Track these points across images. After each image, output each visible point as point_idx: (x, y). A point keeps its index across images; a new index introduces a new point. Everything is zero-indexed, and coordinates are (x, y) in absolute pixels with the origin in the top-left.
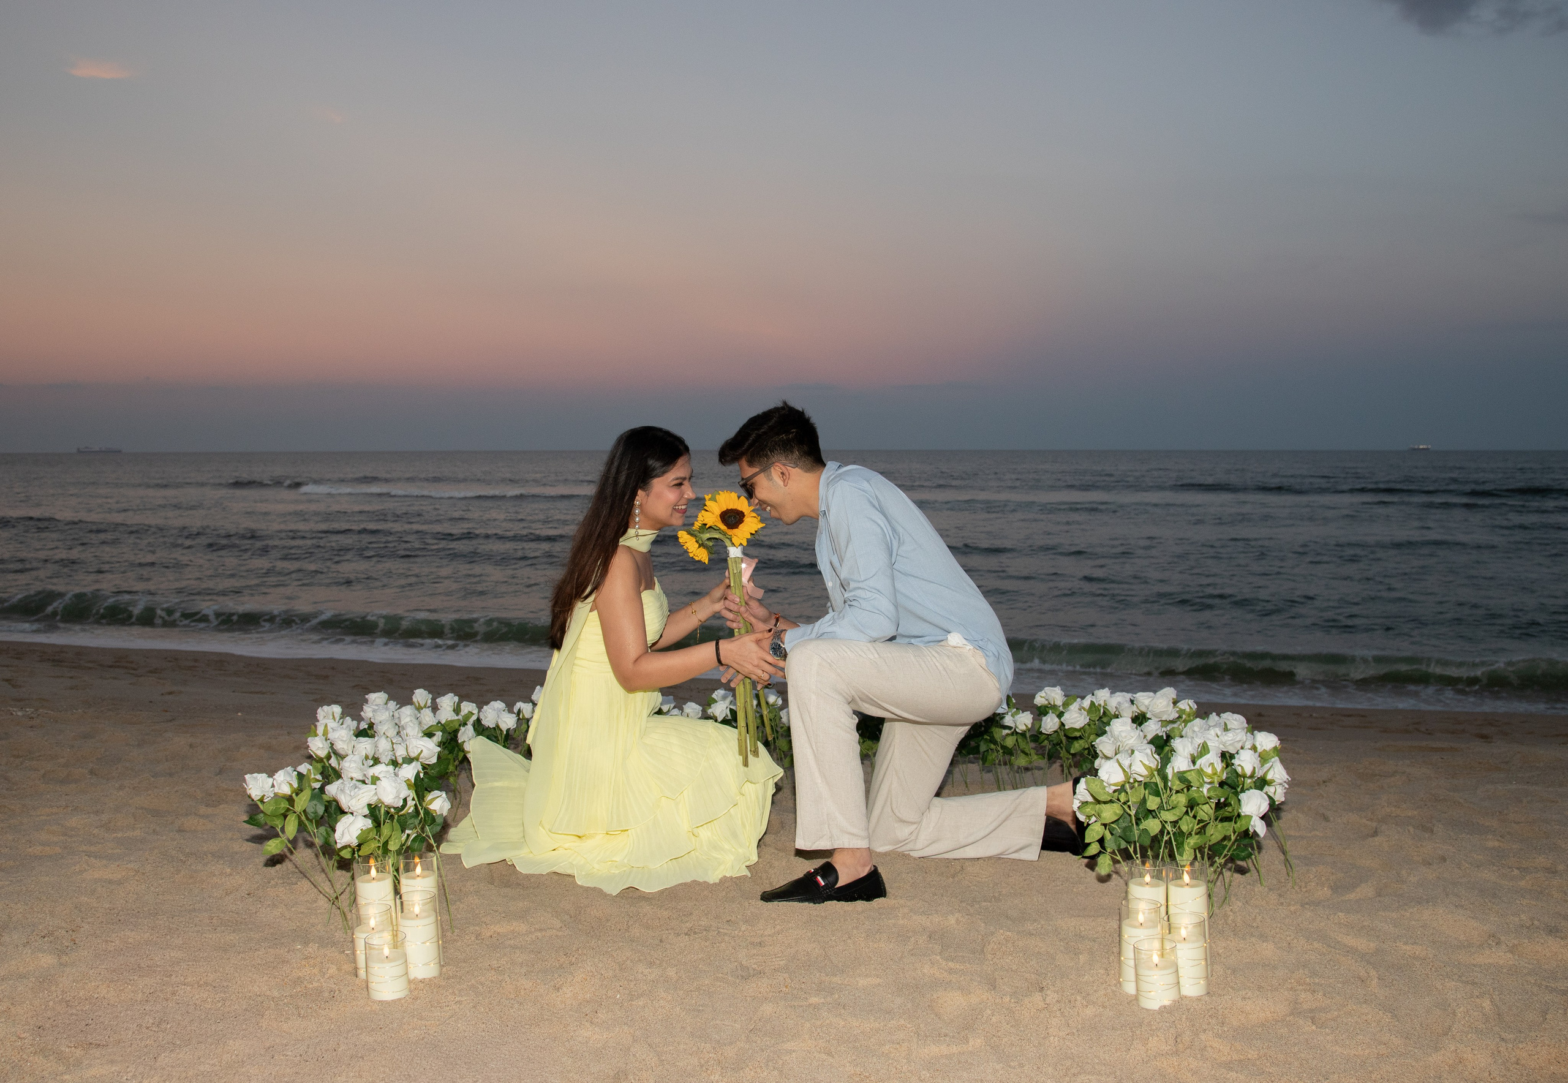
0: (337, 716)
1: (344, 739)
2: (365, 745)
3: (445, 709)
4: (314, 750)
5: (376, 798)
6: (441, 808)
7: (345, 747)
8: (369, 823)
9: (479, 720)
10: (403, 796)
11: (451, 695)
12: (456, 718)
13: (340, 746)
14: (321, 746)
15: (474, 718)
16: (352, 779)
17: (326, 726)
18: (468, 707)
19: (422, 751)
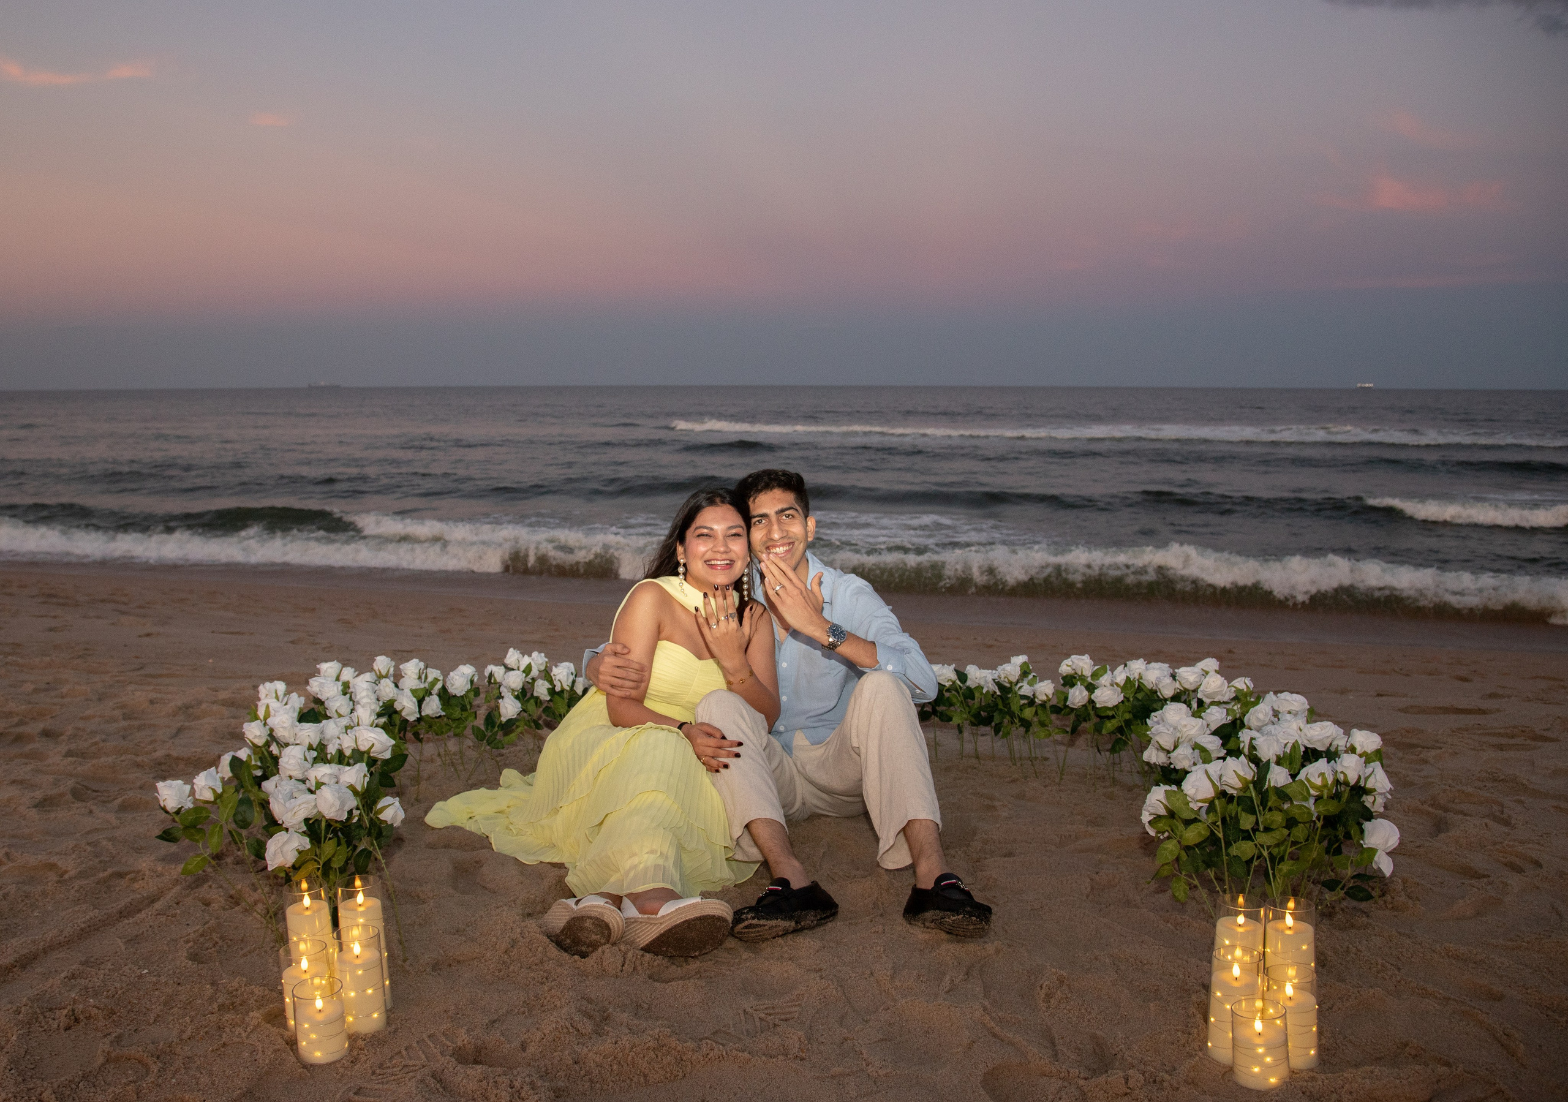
0: (281, 693)
1: (285, 725)
2: (309, 732)
3: (410, 677)
4: (250, 738)
5: (315, 811)
6: (394, 817)
7: (286, 734)
8: (306, 843)
9: (444, 689)
10: (347, 808)
11: (415, 661)
12: (422, 686)
13: (280, 733)
14: (258, 733)
15: (439, 685)
16: (291, 777)
17: (268, 706)
18: (433, 673)
19: (373, 745)
